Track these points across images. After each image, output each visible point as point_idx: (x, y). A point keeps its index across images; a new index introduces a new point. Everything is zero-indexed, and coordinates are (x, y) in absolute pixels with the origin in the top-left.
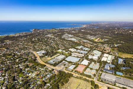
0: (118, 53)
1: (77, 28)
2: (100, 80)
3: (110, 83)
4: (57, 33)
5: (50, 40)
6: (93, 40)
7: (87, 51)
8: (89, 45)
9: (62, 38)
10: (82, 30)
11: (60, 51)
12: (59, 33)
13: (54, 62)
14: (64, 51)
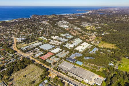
0: (100, 42)
1: (80, 14)
2: (56, 68)
3: (63, 72)
4: (54, 19)
5: (41, 26)
6: (85, 27)
7: (69, 39)
8: (77, 33)
9: (56, 24)
10: (83, 17)
11: (42, 38)
12: (56, 20)
13: (26, 48)
14: (45, 38)
